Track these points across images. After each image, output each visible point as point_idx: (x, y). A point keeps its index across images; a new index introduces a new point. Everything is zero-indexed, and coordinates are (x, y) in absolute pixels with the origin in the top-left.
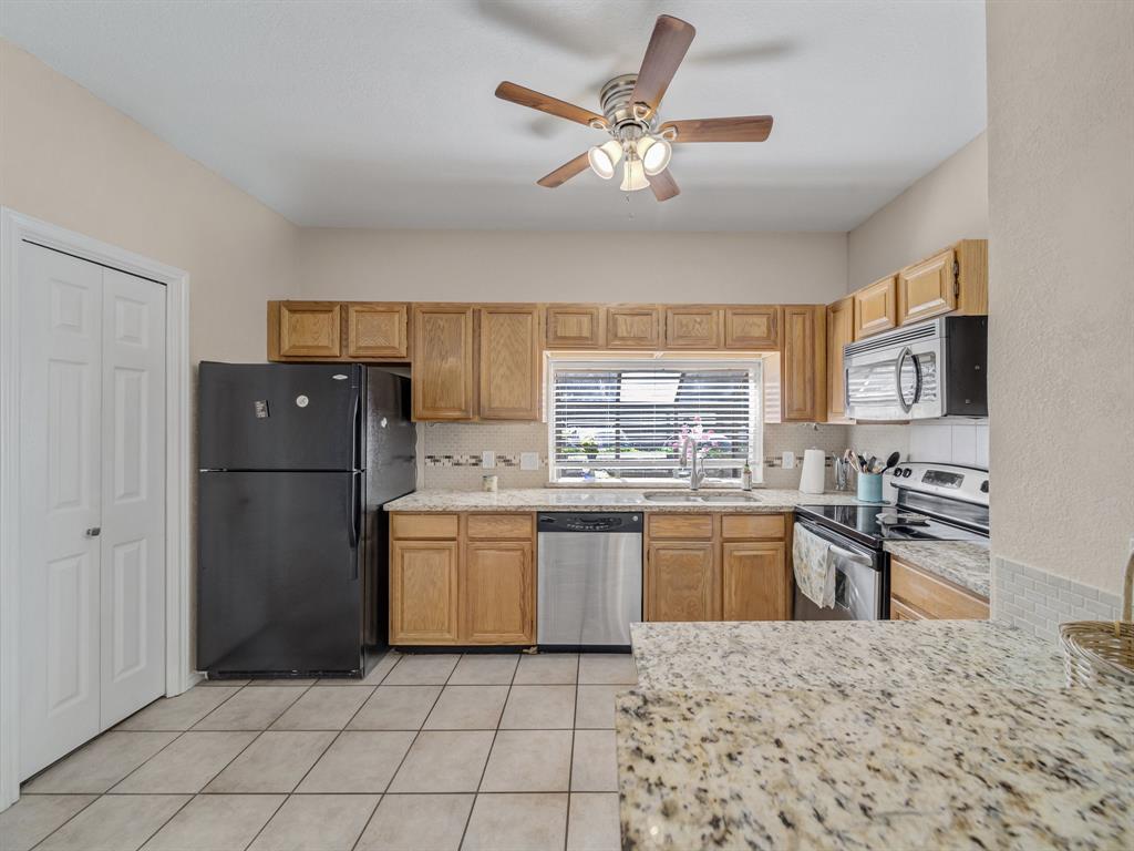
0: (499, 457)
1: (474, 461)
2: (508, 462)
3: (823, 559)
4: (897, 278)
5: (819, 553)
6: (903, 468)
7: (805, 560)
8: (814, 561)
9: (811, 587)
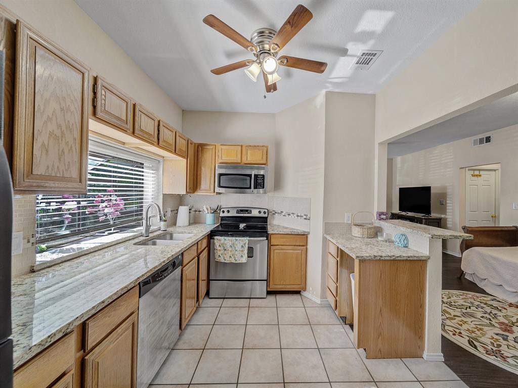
3: (245, 244)
4: (242, 146)
5: (242, 243)
6: (226, 210)
7: (230, 249)
8: (238, 247)
9: (235, 258)
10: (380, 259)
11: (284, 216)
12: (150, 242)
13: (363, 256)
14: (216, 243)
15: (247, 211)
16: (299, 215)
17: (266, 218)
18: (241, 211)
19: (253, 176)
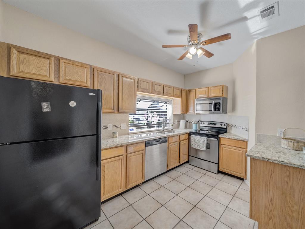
0: (114, 126)
1: (105, 127)
2: (117, 127)
3: (204, 141)
4: (208, 88)
5: (203, 140)
6: (202, 123)
7: (197, 142)
8: (201, 142)
9: (200, 147)
10: (267, 161)
11: (236, 128)
12: (163, 133)
13: (252, 156)
14: (192, 138)
15: (214, 124)
16: (243, 128)
17: (226, 128)
18: (211, 123)
19: (213, 104)
